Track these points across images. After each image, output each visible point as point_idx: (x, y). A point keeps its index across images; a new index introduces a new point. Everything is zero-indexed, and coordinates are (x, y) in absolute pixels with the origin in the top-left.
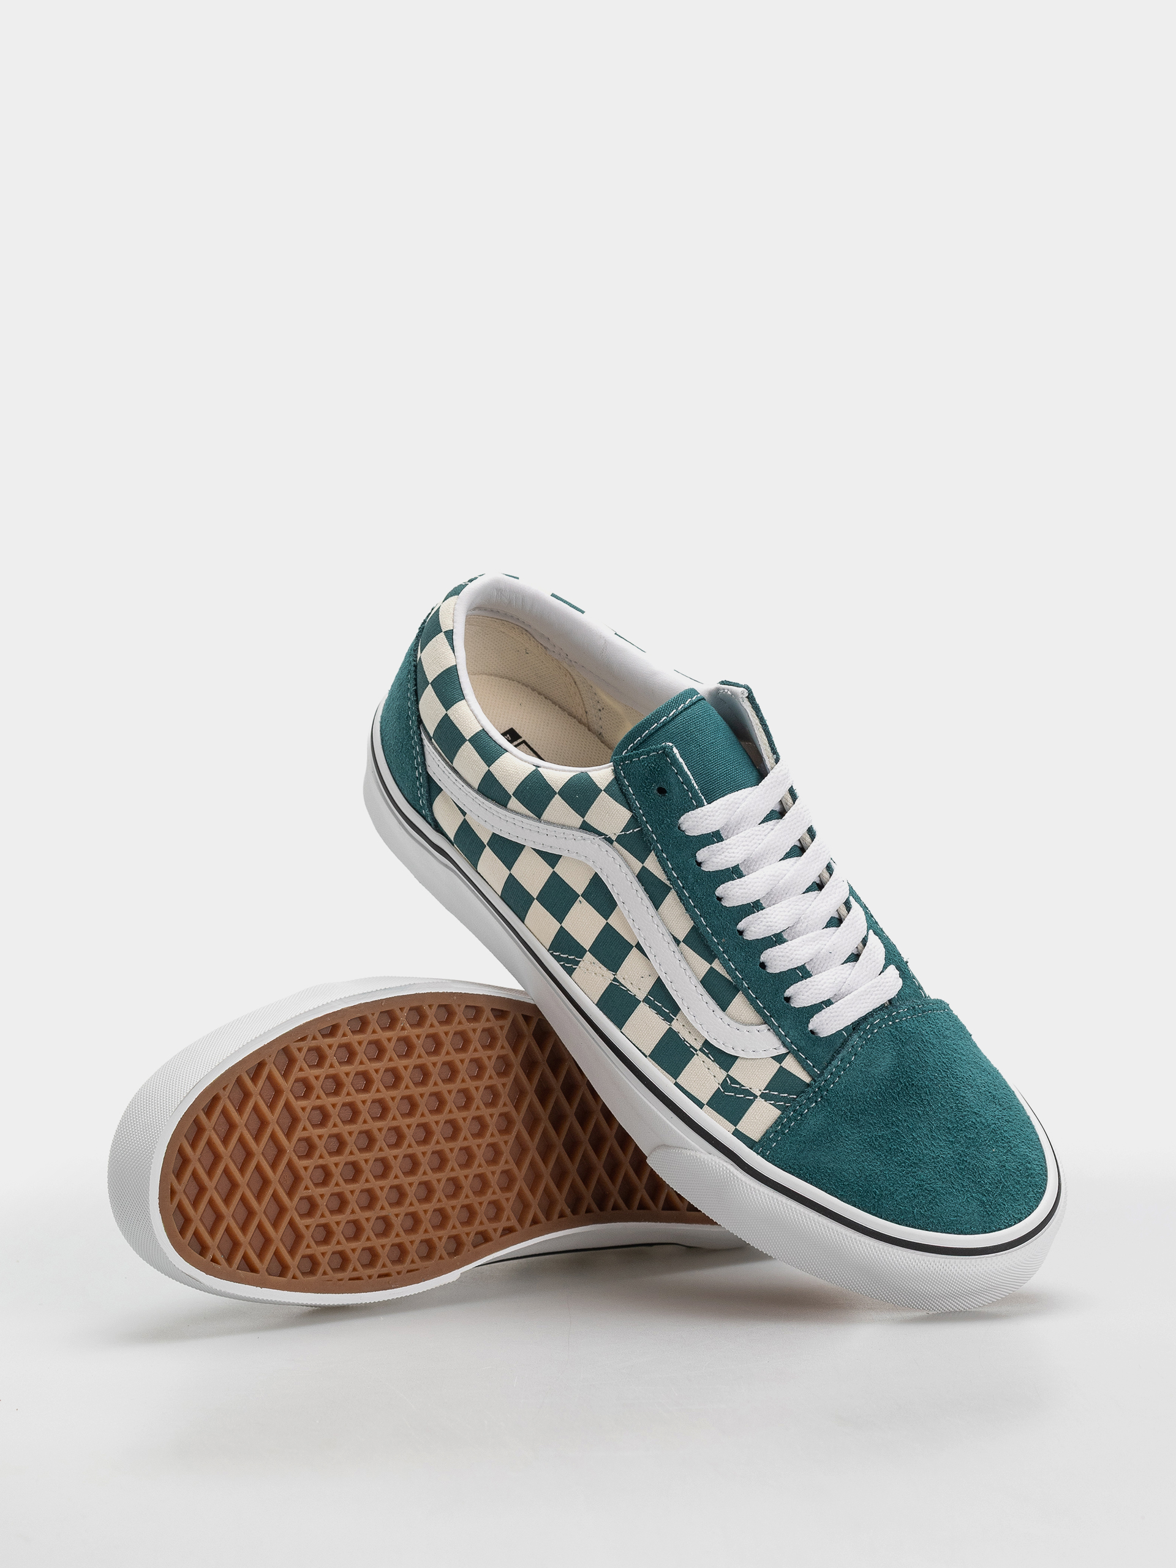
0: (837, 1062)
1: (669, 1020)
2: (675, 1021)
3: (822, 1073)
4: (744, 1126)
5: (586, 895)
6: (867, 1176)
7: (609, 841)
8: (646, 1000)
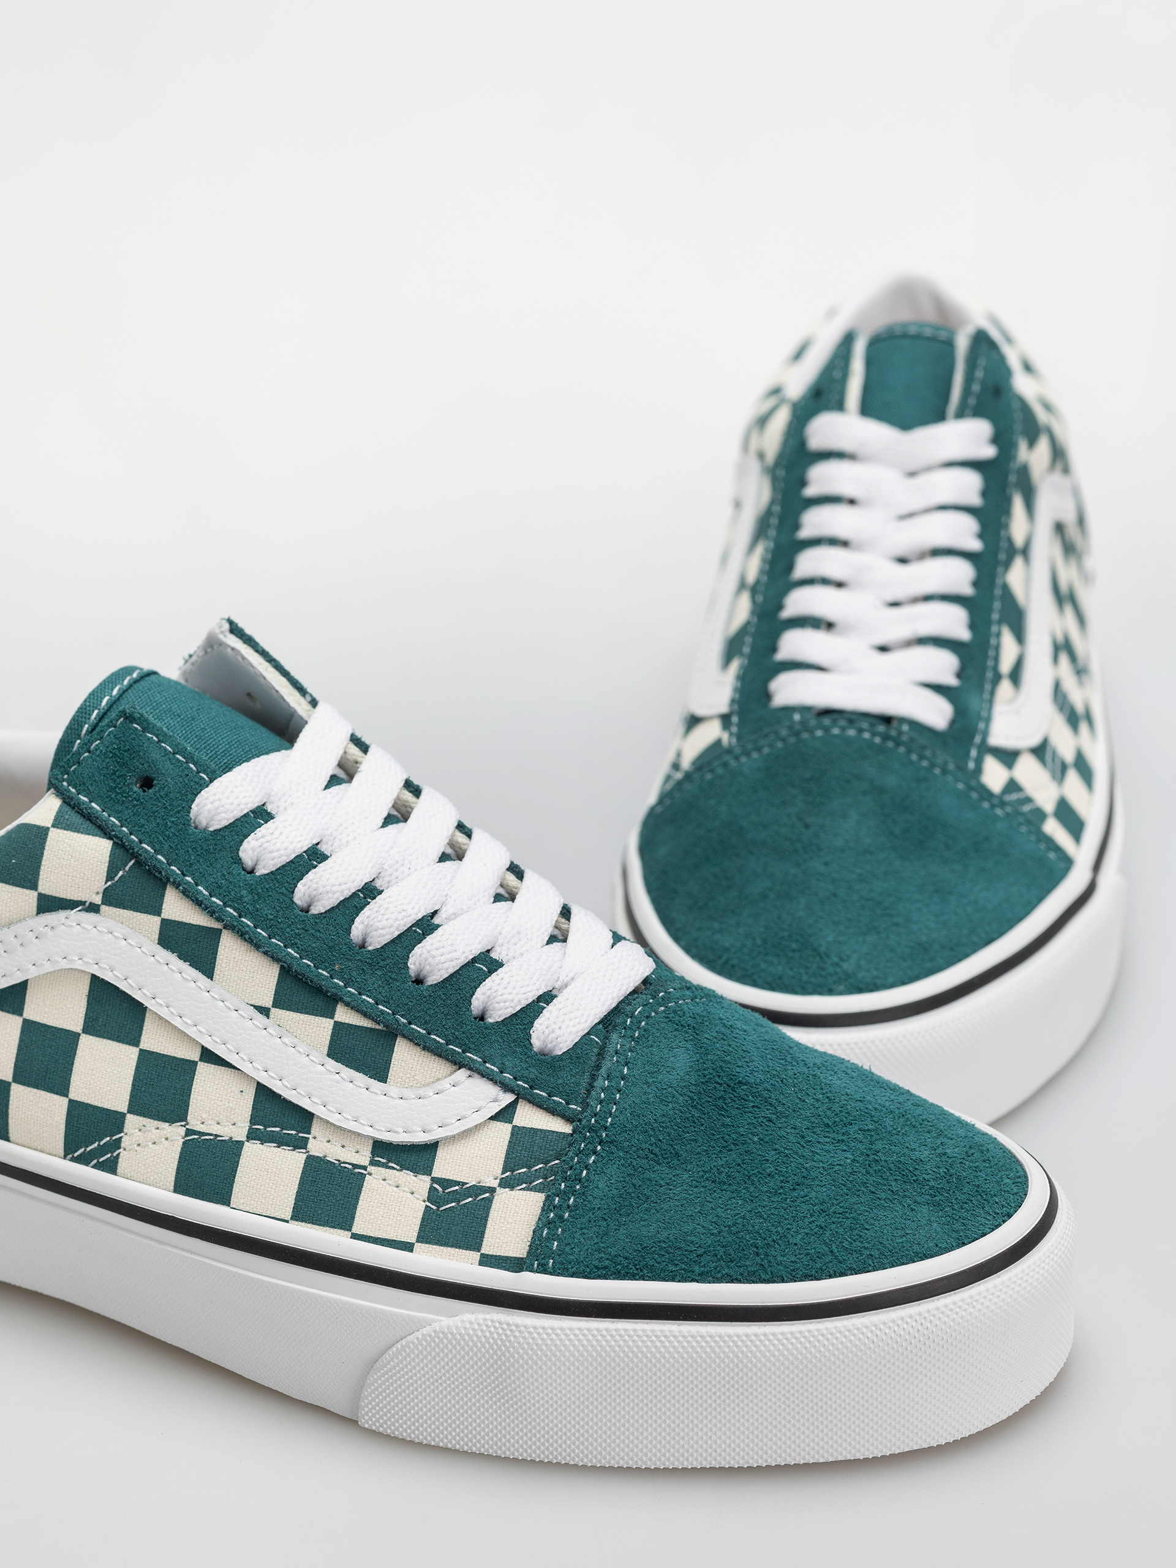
0: (602, 1082)
1: (300, 1144)
2: (311, 1141)
3: (585, 1105)
4: (491, 1245)
5: (92, 1026)
6: (729, 1227)
7: (93, 908)
8: (252, 1135)
